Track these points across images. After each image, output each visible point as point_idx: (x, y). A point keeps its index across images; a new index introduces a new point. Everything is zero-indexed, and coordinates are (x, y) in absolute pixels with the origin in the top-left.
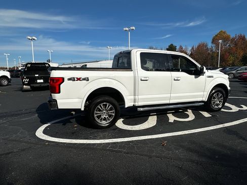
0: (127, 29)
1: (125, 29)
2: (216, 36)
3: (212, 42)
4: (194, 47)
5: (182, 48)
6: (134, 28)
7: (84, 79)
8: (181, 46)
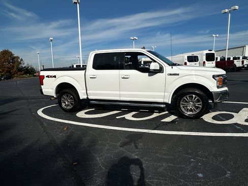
0: (227, 10)
1: (223, 11)
7: (53, 77)
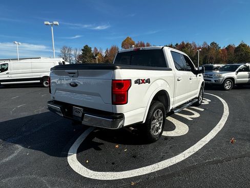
0: (49, 23)
1: (46, 23)
2: (125, 41)
3: (122, 46)
4: (108, 50)
5: (97, 50)
6: (58, 23)
8: (95, 48)
